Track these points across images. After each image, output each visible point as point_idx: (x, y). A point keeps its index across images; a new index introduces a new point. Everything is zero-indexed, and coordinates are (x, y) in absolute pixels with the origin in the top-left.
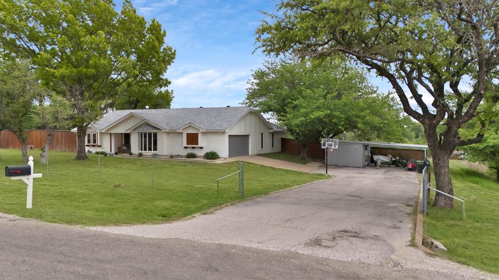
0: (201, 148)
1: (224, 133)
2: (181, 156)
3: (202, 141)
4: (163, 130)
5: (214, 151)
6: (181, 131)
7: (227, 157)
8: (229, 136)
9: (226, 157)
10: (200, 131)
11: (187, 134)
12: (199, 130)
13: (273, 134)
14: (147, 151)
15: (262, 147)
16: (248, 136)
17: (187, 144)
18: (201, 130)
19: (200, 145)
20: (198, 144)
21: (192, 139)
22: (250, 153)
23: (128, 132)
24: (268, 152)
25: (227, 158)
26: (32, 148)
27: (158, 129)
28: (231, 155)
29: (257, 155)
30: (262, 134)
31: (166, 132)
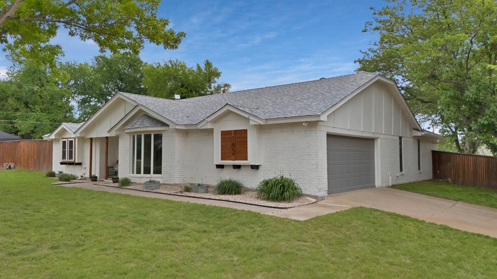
0: (256, 167)
1: (313, 124)
2: (207, 188)
3: (255, 150)
4: (172, 126)
5: (286, 176)
6: (209, 126)
7: (323, 193)
8: (329, 136)
9: (320, 194)
10: (252, 123)
11: (224, 133)
12: (248, 119)
13: (419, 140)
14: (142, 174)
15: (401, 170)
16: (371, 141)
17: (223, 159)
18: (254, 121)
19: (251, 161)
20: (247, 159)
21: (233, 145)
22: (378, 183)
23: (113, 134)
24: (412, 180)
25: (323, 198)
26: (10, 167)
27: (164, 124)
28: (333, 189)
29: (393, 186)
30: (400, 138)
31: (178, 131)
